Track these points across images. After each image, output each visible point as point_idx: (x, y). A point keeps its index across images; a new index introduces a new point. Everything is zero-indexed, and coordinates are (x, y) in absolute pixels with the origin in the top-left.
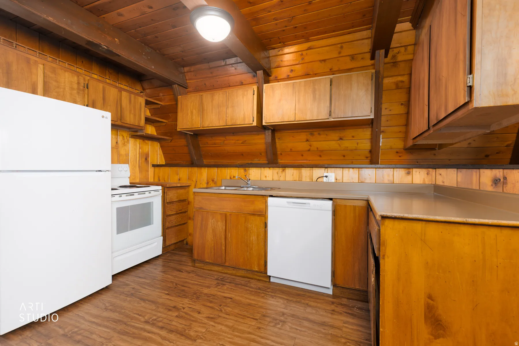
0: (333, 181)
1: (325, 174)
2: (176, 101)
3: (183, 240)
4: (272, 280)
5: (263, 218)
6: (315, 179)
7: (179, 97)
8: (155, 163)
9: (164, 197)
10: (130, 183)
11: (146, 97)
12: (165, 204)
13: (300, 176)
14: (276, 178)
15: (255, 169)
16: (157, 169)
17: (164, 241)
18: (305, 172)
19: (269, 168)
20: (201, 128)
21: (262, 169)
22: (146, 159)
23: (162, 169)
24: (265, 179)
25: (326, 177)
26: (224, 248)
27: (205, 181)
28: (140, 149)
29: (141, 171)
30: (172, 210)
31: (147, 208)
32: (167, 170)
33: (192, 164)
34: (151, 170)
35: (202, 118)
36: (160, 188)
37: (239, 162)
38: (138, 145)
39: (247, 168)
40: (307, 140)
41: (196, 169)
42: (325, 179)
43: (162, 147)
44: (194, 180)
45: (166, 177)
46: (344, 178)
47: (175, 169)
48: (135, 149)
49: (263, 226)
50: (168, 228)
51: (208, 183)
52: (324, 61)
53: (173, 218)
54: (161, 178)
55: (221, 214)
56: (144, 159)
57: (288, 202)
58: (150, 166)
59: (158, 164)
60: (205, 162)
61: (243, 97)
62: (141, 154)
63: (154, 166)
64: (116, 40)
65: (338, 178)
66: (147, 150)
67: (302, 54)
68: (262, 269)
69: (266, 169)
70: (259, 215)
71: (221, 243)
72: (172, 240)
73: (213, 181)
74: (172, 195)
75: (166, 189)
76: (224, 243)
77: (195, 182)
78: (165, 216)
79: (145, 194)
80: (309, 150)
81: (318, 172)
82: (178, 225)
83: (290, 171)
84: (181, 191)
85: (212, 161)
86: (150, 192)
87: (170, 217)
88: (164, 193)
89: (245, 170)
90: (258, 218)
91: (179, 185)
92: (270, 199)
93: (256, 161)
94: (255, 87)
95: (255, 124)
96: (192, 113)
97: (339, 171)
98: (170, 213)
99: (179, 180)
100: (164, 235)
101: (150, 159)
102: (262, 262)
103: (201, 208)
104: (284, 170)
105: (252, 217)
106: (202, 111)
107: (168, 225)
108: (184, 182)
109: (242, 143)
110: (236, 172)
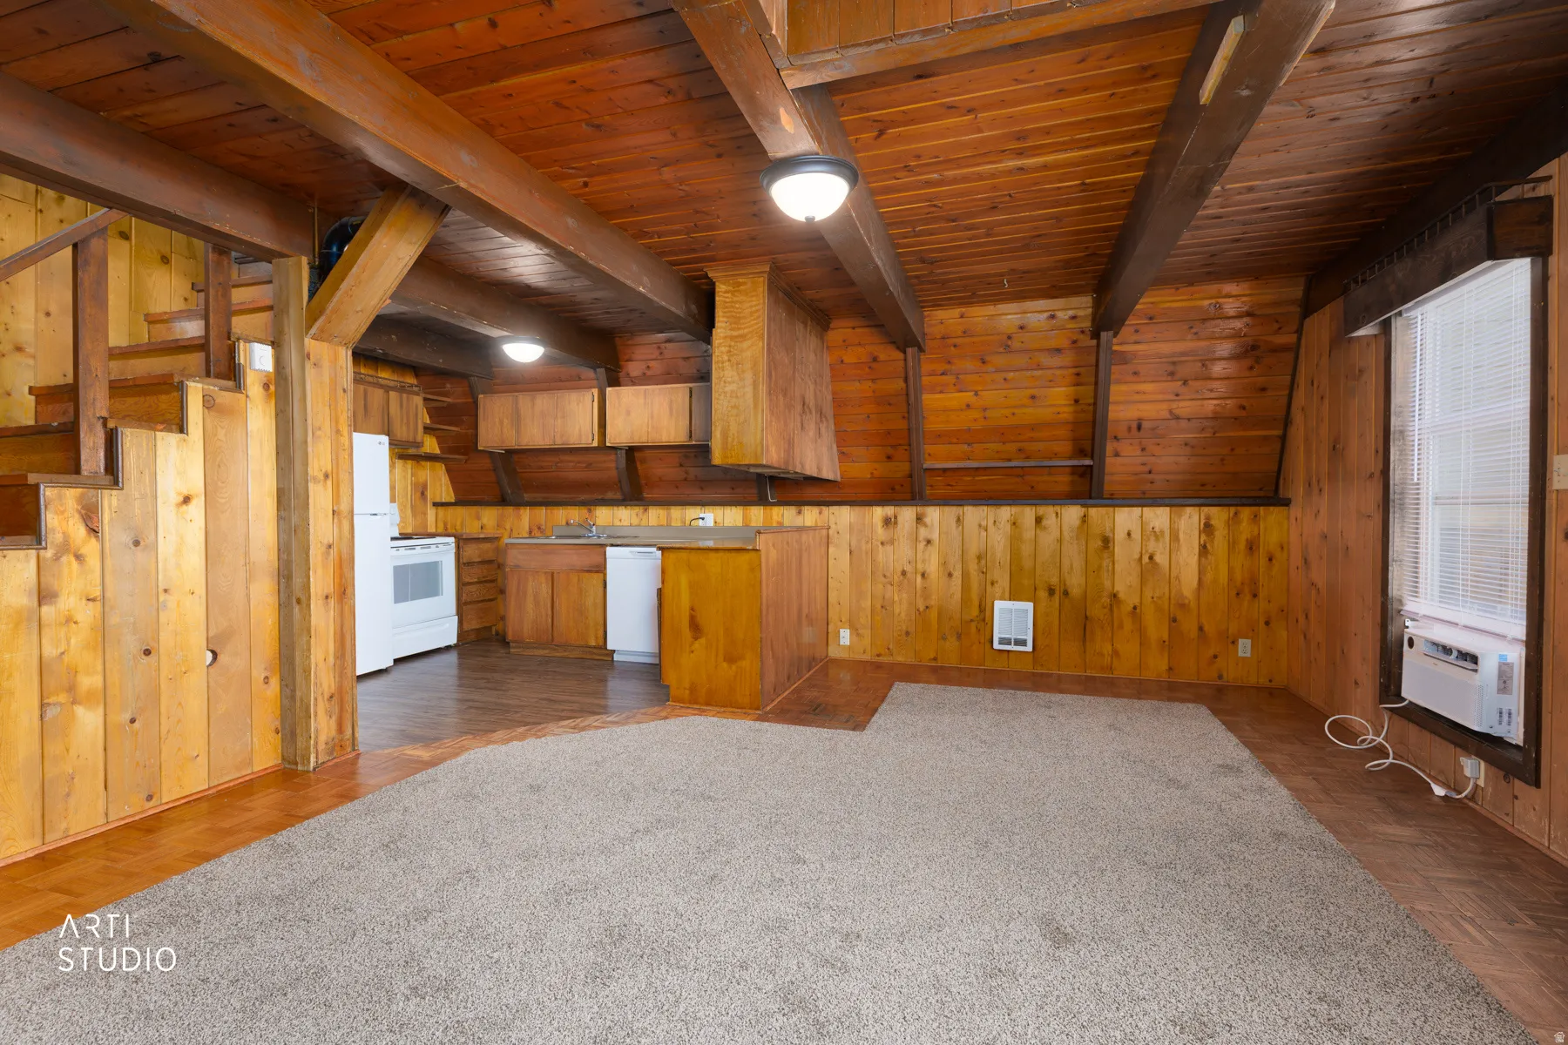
0: (712, 524)
1: (702, 516)
2: (476, 403)
3: (490, 627)
4: (616, 657)
5: (602, 575)
6: (687, 523)
7: (481, 396)
8: (438, 500)
9: (459, 554)
10: (400, 534)
11: (425, 393)
12: (461, 565)
13: (669, 518)
14: (635, 521)
15: (604, 508)
16: (441, 510)
17: (460, 622)
18: (676, 513)
19: (626, 506)
20: (516, 447)
21: (615, 508)
22: (423, 494)
23: (451, 510)
24: (618, 524)
25: (703, 519)
26: (550, 620)
27: (527, 529)
28: (412, 476)
29: (414, 514)
30: (472, 575)
31: (432, 569)
32: (461, 511)
33: (503, 501)
34: (431, 513)
35: (518, 432)
36: (452, 540)
37: (583, 497)
38: (409, 471)
39: (592, 508)
40: (681, 465)
41: (510, 510)
42: (701, 523)
43: (448, 471)
44: (508, 527)
45: (458, 523)
46: (725, 522)
47: (474, 509)
48: (405, 478)
49: (601, 585)
50: (466, 603)
51: (530, 532)
52: (688, 358)
53: (473, 588)
54: (449, 527)
55: (546, 573)
56: (419, 494)
57: (631, 552)
58: (429, 505)
59: (443, 501)
60: (527, 496)
61: (578, 404)
62: (415, 485)
63: (435, 504)
64: (393, 336)
65: (718, 521)
66: (424, 478)
67: (659, 348)
68: (601, 643)
69: (620, 508)
70: (597, 572)
71: (547, 615)
72: (473, 624)
73: (539, 528)
74: (472, 552)
75: (462, 541)
76: (550, 613)
77: (509, 530)
78: (461, 584)
79: (429, 548)
80: (685, 479)
81: (692, 512)
82: (482, 601)
83: (654, 511)
84: (487, 546)
85: (539, 496)
86: (437, 545)
87: (468, 587)
88: (458, 547)
89: (590, 511)
90: (595, 575)
91: (482, 536)
92: (609, 550)
93: (610, 495)
94: (595, 391)
95: (595, 444)
96: (501, 423)
97: (719, 511)
98: (467, 579)
99: (482, 528)
100: (460, 613)
101: (429, 494)
102: (601, 633)
103: (517, 566)
104: (646, 510)
105: (587, 574)
106: (517, 420)
107: (464, 598)
108: (490, 531)
109: (586, 468)
110: (574, 514)
